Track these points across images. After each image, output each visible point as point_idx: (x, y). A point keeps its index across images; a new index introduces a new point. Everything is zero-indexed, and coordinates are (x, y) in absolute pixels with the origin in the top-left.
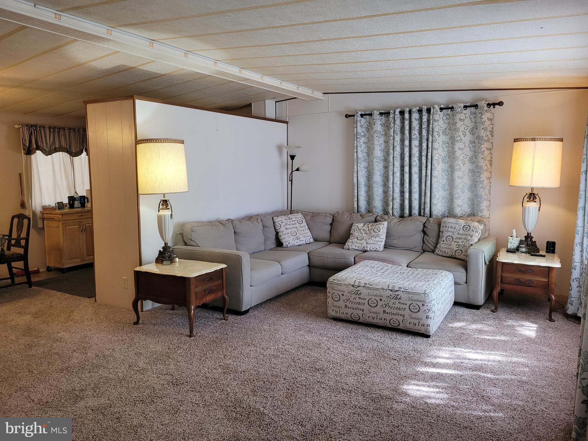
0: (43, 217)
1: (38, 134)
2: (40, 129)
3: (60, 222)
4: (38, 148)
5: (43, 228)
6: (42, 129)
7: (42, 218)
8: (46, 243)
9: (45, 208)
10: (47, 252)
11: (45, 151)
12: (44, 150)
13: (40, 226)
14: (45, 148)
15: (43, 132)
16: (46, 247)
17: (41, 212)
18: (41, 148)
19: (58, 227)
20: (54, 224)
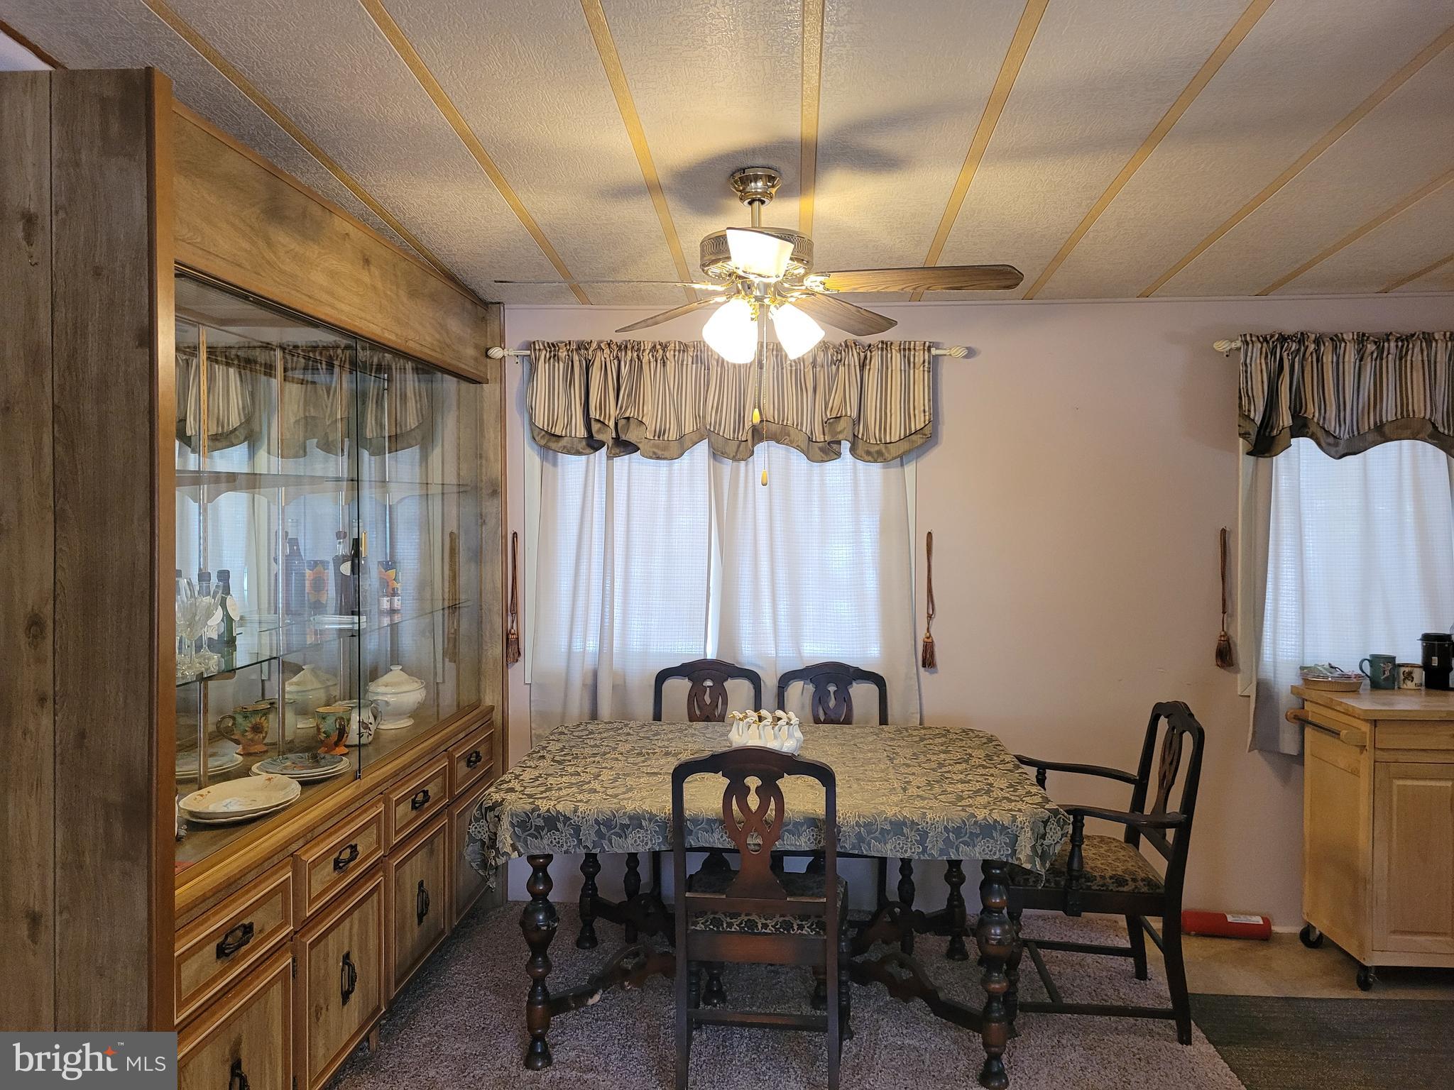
0: (1299, 713)
1: (1307, 369)
2: (1317, 351)
3: (1361, 753)
4: (1301, 428)
5: (1300, 758)
6: (1327, 349)
7: (1296, 717)
8: (1307, 823)
9: (1310, 678)
10: (1307, 860)
11: (1331, 440)
12: (1328, 433)
13: (1288, 744)
14: (1332, 425)
15: (1328, 358)
16: (1307, 838)
17: (1294, 690)
18: (1313, 428)
19: (1355, 772)
20: (1342, 756)
